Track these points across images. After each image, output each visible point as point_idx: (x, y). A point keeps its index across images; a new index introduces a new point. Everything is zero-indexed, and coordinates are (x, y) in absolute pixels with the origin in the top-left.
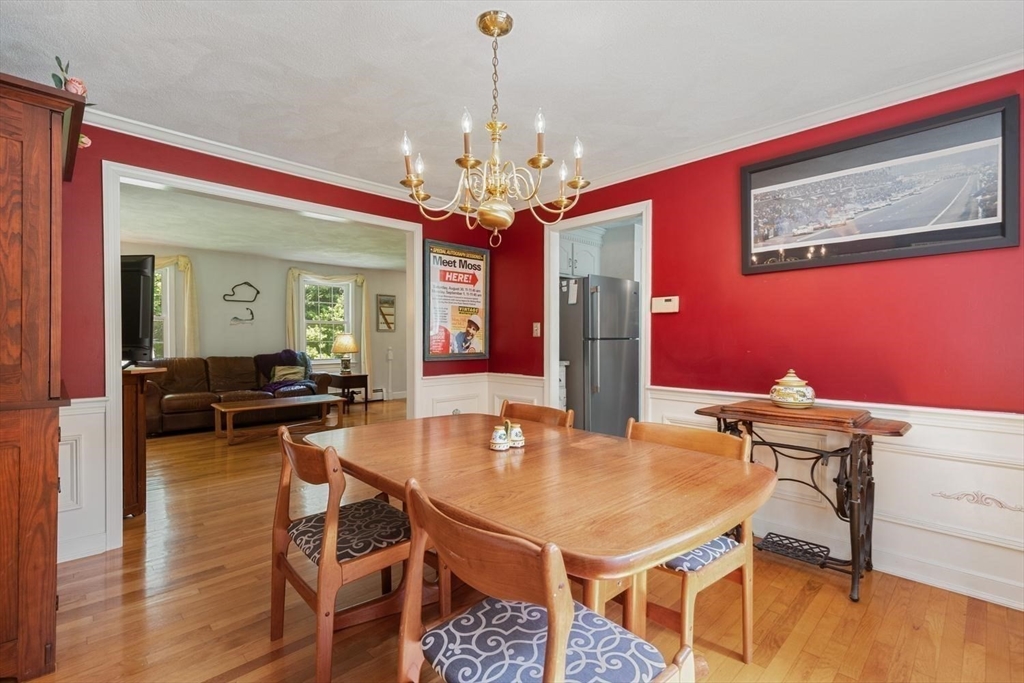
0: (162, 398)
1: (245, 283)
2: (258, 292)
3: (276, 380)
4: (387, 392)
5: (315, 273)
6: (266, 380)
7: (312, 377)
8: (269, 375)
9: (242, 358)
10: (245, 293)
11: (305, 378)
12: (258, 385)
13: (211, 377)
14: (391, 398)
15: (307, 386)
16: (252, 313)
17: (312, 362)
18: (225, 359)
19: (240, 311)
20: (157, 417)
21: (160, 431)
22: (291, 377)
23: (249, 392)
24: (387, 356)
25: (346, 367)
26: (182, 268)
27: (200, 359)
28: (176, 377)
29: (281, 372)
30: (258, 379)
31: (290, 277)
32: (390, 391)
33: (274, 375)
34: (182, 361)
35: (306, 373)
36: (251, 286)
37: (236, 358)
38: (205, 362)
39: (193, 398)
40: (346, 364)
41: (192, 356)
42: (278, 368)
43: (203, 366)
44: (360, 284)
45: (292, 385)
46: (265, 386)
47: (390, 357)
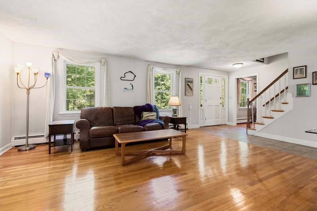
0: (90, 129)
1: (130, 72)
2: (135, 76)
3: (143, 119)
4: (189, 125)
5: (160, 67)
6: (139, 119)
7: (161, 118)
8: (140, 117)
9: (128, 107)
10: (130, 76)
11: (157, 118)
12: (135, 121)
13: (114, 117)
14: (191, 128)
15: (159, 123)
16: (132, 86)
17: (159, 110)
18: (121, 108)
19: (127, 85)
20: (87, 140)
21: (88, 148)
22: (151, 118)
23: (132, 126)
24: (189, 107)
25: (175, 113)
26: (103, 64)
27: (110, 108)
28: (99, 116)
29: (146, 115)
30: (135, 118)
31: (149, 68)
32: (190, 124)
33: (143, 116)
34: (101, 108)
35: (157, 116)
36: (132, 73)
37: (125, 108)
38: (112, 109)
39: (105, 129)
40: (175, 111)
41: (107, 106)
42: (144, 113)
43: (111, 111)
44: (178, 73)
45: (152, 122)
46: (139, 122)
47: (191, 108)
